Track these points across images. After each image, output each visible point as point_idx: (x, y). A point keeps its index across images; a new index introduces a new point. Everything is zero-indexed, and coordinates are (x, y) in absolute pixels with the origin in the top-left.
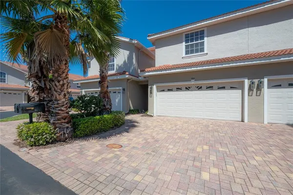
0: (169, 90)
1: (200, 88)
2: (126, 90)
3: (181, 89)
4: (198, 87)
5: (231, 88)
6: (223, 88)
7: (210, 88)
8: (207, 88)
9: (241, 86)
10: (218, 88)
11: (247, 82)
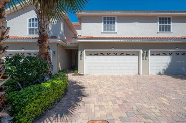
0: (95, 55)
1: (116, 54)
2: (56, 53)
3: (104, 54)
4: (115, 53)
5: (133, 55)
6: (129, 55)
7: (122, 54)
8: (120, 54)
9: (138, 54)
10: (126, 55)
11: (141, 52)
